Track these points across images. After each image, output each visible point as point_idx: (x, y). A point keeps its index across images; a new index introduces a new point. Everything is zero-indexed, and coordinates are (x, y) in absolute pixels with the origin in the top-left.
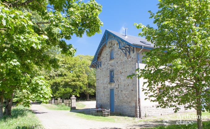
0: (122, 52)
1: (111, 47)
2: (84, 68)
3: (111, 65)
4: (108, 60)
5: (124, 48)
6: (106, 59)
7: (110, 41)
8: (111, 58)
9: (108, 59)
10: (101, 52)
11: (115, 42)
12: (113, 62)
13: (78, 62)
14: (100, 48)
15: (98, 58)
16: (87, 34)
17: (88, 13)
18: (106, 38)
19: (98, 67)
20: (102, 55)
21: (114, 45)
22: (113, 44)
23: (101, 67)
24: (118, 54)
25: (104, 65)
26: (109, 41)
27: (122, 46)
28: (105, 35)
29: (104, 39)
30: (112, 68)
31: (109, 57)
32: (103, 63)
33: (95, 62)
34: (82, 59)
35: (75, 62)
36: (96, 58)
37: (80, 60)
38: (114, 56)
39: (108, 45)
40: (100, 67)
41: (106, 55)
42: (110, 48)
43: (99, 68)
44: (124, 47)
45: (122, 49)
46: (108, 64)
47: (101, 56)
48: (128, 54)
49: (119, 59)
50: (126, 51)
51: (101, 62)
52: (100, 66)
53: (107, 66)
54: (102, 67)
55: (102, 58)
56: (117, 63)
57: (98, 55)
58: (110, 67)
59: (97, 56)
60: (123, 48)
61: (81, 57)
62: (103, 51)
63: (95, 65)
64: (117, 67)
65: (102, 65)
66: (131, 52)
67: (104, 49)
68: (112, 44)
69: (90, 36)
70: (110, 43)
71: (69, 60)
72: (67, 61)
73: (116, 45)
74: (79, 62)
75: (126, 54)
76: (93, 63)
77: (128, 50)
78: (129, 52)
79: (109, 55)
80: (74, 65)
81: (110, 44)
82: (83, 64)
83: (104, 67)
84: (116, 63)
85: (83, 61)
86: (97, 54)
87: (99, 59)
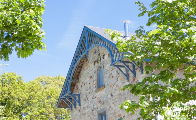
0: (119, 71)
1: (97, 61)
2: (50, 105)
3: (100, 101)
4: (94, 90)
5: (123, 64)
6: (90, 88)
7: (96, 48)
8: (100, 86)
9: (94, 87)
10: (79, 72)
11: (104, 51)
12: (104, 92)
13: (37, 94)
14: (74, 64)
15: (73, 85)
16: (18, 54)
17: (16, 15)
18: (86, 45)
19: (73, 106)
20: (80, 79)
21: (103, 57)
22: (101, 55)
23: (80, 105)
24: (113, 77)
25: (85, 100)
26: (93, 49)
27: (117, 59)
28: (84, 37)
29: (81, 45)
30: (102, 107)
31: (95, 82)
32: (85, 96)
33: (67, 95)
34: (46, 86)
35: (32, 93)
36: (69, 86)
37: (43, 90)
38: (105, 80)
39: (92, 57)
40: (77, 106)
41: (88, 79)
42: (96, 64)
43: (75, 107)
44: (121, 61)
45: (118, 67)
46: (93, 98)
47: (79, 81)
48: (131, 75)
49: (115, 87)
50: (127, 71)
51: (79, 95)
52: (77, 104)
53: (91, 102)
54: (82, 107)
55: (82, 86)
56: (112, 95)
57: (73, 79)
58: (99, 105)
59: (70, 81)
60: (119, 64)
61: (44, 80)
62: (82, 70)
63: (68, 102)
64: (112, 106)
65: (82, 102)
66: (138, 72)
67: (84, 66)
68: (99, 55)
69: (25, 56)
70: (95, 53)
71: (17, 90)
72: (13, 92)
73: (106, 57)
74: (41, 93)
75: (127, 76)
76: (63, 97)
77: (132, 68)
78: (134, 72)
79: (95, 78)
80: (29, 102)
81: (96, 55)
82: (49, 97)
83: (85, 105)
84: (109, 96)
85: (47, 90)
86: (71, 78)
87: (76, 88)
